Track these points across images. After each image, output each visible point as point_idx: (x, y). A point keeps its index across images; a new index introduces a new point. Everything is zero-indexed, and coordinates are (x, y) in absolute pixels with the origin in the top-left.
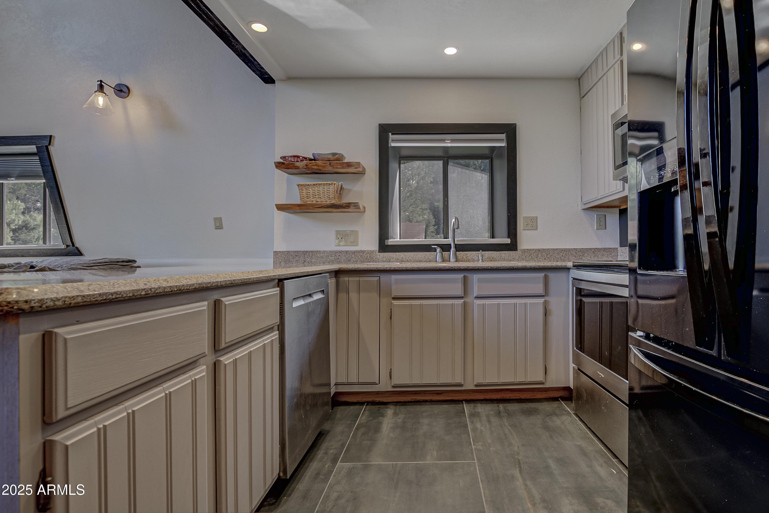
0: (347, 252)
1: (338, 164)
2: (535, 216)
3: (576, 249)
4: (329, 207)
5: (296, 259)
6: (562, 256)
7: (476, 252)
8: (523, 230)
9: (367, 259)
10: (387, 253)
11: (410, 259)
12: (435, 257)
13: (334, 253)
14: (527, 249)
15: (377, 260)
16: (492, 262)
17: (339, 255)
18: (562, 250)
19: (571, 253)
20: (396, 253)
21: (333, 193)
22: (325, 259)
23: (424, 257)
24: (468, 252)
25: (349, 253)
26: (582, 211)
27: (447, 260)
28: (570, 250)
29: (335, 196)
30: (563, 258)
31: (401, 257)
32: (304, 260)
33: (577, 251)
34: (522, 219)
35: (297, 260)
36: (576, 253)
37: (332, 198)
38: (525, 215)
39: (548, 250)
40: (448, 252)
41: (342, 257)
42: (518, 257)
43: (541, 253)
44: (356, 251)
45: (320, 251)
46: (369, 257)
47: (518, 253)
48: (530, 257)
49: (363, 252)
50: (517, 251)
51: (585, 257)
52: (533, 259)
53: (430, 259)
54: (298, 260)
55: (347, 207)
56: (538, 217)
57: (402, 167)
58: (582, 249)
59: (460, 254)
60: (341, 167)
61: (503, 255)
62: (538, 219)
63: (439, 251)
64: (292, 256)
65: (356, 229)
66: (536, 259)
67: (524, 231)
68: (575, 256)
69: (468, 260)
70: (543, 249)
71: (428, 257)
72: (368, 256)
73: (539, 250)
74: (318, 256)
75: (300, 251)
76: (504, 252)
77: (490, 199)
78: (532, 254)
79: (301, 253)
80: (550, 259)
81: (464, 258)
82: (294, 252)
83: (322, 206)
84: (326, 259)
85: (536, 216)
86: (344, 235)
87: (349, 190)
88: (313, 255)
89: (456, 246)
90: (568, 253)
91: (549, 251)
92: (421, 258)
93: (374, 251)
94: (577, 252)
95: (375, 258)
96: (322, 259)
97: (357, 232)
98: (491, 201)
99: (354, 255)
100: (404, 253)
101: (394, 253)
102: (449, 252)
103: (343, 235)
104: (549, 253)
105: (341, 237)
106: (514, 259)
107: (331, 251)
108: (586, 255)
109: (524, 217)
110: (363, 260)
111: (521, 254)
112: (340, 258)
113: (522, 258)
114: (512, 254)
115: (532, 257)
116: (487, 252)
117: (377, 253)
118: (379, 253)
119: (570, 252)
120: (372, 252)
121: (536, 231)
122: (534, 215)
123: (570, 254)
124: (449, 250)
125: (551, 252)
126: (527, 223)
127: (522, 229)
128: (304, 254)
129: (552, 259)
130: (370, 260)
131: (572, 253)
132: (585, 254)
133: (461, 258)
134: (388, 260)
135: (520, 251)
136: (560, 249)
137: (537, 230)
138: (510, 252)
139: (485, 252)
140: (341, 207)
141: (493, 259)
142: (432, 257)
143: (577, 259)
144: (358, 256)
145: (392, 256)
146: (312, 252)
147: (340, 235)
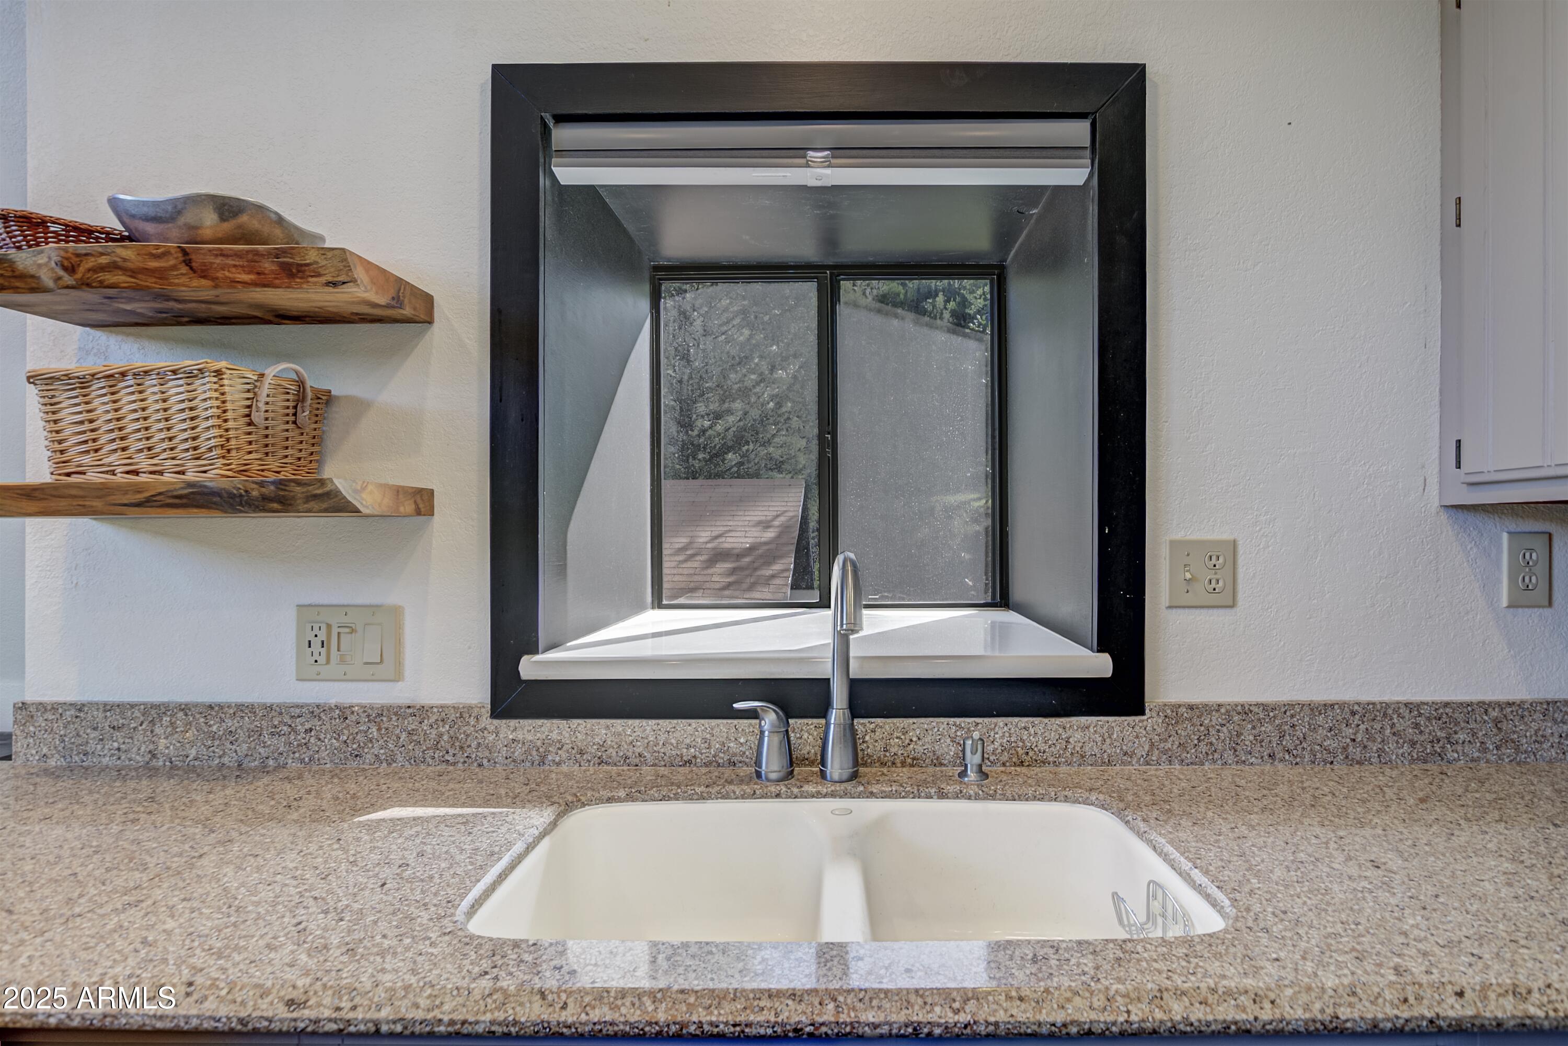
0: (344, 712)
1: (230, 262)
2: (1226, 536)
3: (1419, 705)
4: (184, 501)
5: (116, 745)
6: (1354, 740)
7: (952, 720)
8: (1170, 607)
9: (436, 747)
10: (530, 721)
11: (638, 750)
12: (754, 740)
13: (287, 719)
14: (1191, 707)
15: (487, 754)
16: (1024, 770)
17: (307, 726)
18: (1353, 713)
19: (1393, 725)
20: (575, 722)
21: (210, 423)
22: (245, 746)
23: (705, 740)
24: (911, 720)
25: (354, 718)
26: (1444, 516)
27: (812, 757)
28: (1390, 711)
29: (228, 440)
30: (1355, 752)
31: (597, 740)
32: (151, 747)
33: (1420, 715)
34: (1165, 551)
35: (119, 749)
36: (1417, 726)
37: (210, 450)
38: (1179, 536)
39: (1288, 708)
40: (815, 721)
41: (322, 736)
42: (1147, 748)
43: (1254, 728)
44: (389, 708)
45: (221, 707)
46: (446, 737)
47: (1150, 721)
48: (1203, 748)
49: (420, 712)
50: (1143, 713)
51: (1459, 748)
52: (1216, 756)
53: (735, 755)
54: (123, 746)
55: (275, 506)
56: (1240, 543)
57: (665, 308)
58: (1447, 705)
59: (873, 731)
60: (252, 277)
61: (1078, 735)
62: (1241, 550)
63: (772, 725)
64: (95, 729)
65: (392, 599)
66: (1229, 756)
67: (1174, 610)
68: (1413, 744)
69: (909, 761)
70: (1264, 707)
71: (723, 744)
72: (441, 735)
73: (1245, 711)
74: (214, 728)
75: (133, 706)
76: (1084, 720)
77: (993, 437)
78: (1213, 732)
79: (137, 714)
80: (1295, 757)
81: (893, 750)
82: (105, 711)
83: (147, 494)
84: (249, 748)
85: (1231, 538)
86: (335, 631)
87: (361, 406)
88: (190, 723)
89: (856, 687)
90: (1377, 726)
91: (1292, 716)
92: (689, 747)
93: (470, 708)
94: (1421, 720)
95: (474, 744)
96: (234, 747)
97: (396, 612)
98: (997, 446)
99: (379, 729)
100: (609, 722)
101: (563, 723)
102: (823, 721)
103: (329, 626)
104: (1293, 726)
105: (322, 636)
106: (1125, 754)
107: (271, 707)
108: (1461, 736)
109: (1172, 543)
110: (418, 753)
111: (1159, 730)
112: (312, 740)
113: (1165, 752)
114: (1117, 729)
115: (1211, 744)
116: (1001, 721)
117: (486, 721)
118: (496, 722)
119: (1386, 723)
120: (463, 713)
121: (1228, 611)
122: (1223, 534)
123: (1388, 732)
124: (822, 709)
125: (1302, 719)
126: (1188, 576)
127: (1165, 600)
128: (152, 722)
129: (1303, 757)
130: (451, 751)
131: (1398, 727)
132: (1456, 733)
133: (880, 745)
134: (534, 753)
135: (1154, 714)
136: (1342, 705)
137: (1233, 606)
138: (1111, 719)
139: (994, 720)
140: (241, 504)
141: (1031, 753)
142: (742, 740)
143: (1418, 759)
144: (398, 731)
145: (554, 736)
146: (185, 708)
147: (316, 627)
